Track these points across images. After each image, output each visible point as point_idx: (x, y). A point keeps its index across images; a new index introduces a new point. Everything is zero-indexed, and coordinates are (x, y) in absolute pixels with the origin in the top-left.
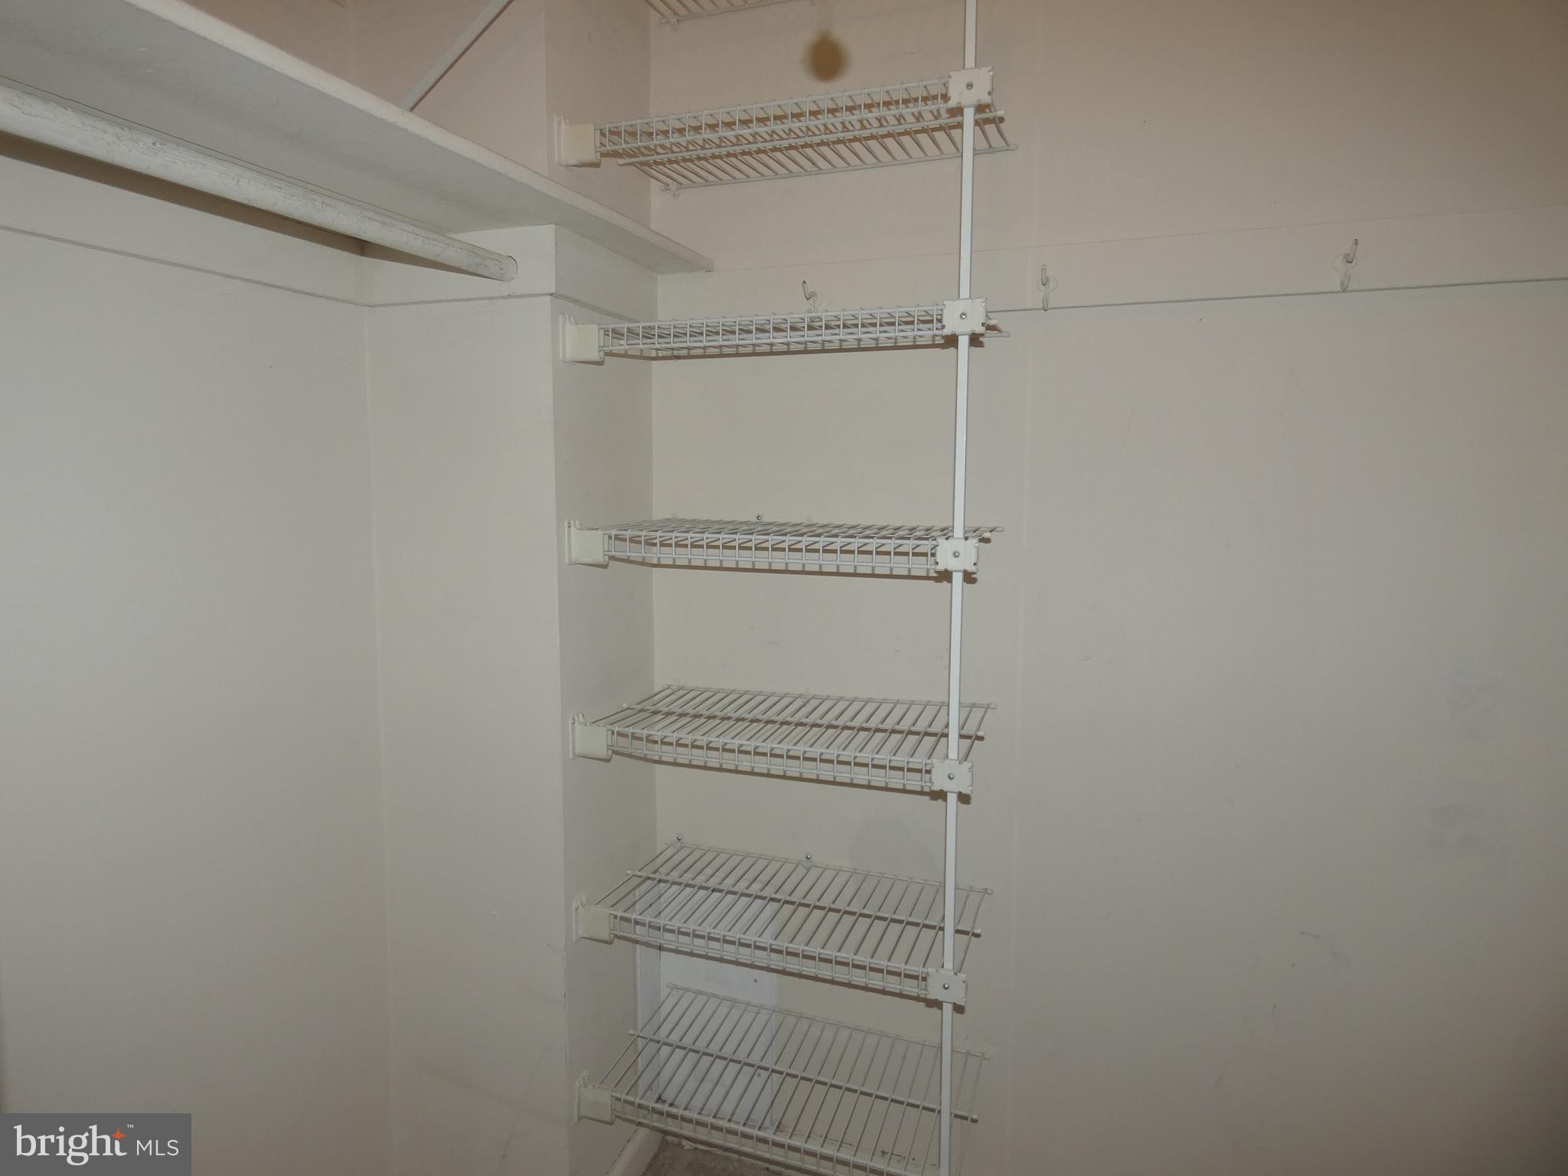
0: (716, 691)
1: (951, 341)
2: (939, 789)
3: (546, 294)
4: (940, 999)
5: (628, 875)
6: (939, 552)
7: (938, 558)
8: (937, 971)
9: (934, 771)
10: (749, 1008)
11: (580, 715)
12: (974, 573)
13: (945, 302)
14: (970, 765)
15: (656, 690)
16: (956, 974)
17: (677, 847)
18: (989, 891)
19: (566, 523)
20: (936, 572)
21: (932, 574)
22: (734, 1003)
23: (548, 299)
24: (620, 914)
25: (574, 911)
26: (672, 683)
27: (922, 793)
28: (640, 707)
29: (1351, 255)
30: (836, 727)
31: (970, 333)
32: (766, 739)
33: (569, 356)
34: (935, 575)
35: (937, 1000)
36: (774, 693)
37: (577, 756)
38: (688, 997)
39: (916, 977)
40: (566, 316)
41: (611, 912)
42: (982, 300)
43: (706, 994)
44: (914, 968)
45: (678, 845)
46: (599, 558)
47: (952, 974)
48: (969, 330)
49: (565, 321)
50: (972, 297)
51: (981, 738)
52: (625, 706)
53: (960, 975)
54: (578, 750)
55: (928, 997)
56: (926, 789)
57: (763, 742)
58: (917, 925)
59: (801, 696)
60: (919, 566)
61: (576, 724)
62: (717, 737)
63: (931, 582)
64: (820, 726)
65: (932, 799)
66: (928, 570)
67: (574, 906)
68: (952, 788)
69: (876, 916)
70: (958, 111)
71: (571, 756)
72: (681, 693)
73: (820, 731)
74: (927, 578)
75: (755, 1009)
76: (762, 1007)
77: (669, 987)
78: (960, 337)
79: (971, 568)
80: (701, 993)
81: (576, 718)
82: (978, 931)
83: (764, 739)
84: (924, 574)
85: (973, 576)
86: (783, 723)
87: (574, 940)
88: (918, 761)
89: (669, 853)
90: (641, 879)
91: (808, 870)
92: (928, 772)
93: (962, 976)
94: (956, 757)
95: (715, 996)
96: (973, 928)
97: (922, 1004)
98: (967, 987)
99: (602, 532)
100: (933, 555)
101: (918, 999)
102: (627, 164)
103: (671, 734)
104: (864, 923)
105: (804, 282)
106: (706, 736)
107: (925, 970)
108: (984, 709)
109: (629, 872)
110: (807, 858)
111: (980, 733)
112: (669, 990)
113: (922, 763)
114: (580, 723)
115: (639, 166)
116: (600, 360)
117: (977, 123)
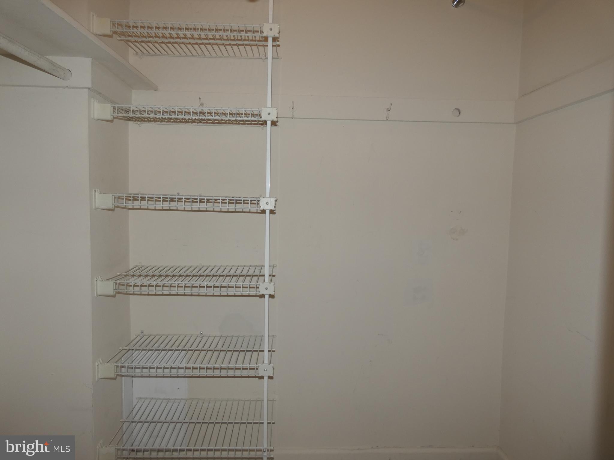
0: (159, 267)
1: (264, 123)
2: (262, 294)
3: (86, 88)
4: (263, 375)
5: (120, 349)
6: (261, 202)
7: (261, 205)
8: (262, 365)
9: (260, 287)
10: (176, 401)
11: (99, 277)
12: (275, 210)
13: (262, 108)
14: (273, 284)
15: (131, 268)
16: (269, 365)
17: (141, 336)
18: (275, 336)
19: (94, 190)
20: (260, 210)
21: (259, 211)
22: (169, 400)
23: (87, 90)
24: (120, 365)
25: (96, 366)
26: (138, 265)
27: (256, 296)
28: (126, 274)
29: (390, 108)
30: (217, 276)
31: (271, 120)
32: (190, 280)
33: (96, 116)
34: (260, 211)
35: (262, 376)
36: (186, 266)
37: (98, 296)
38: (147, 402)
39: (254, 369)
40: (95, 99)
41: (115, 365)
42: (276, 109)
43: (155, 399)
44: (253, 365)
45: (142, 335)
46: (110, 206)
47: (268, 365)
48: (271, 119)
49: (94, 101)
50: (272, 106)
51: (274, 276)
52: (118, 274)
53: (271, 365)
54: (99, 293)
55: (259, 375)
56: (258, 295)
57: (188, 282)
58: (251, 351)
59: (197, 266)
60: (254, 208)
61: (98, 281)
62: (168, 281)
63: (258, 214)
64: (210, 276)
65: (260, 298)
66: (257, 210)
67: (96, 364)
68: (267, 293)
69: (234, 350)
70: (266, 39)
71: (95, 296)
72: (143, 268)
73: (210, 278)
74: (257, 212)
75: (179, 401)
76: (181, 399)
77: (137, 399)
78: (267, 122)
79: (273, 209)
80: (153, 399)
81: (98, 278)
82: (274, 350)
83: (188, 281)
84: (256, 211)
85: (275, 211)
86: (193, 276)
87: (97, 380)
88: (253, 284)
89: (137, 340)
90: (126, 351)
91: (202, 338)
92: (258, 288)
93: (272, 365)
94: (268, 281)
95: (160, 399)
96: (272, 349)
97: (257, 379)
98: (274, 369)
99: (111, 195)
100: (258, 204)
101: (255, 377)
102: (121, 40)
103: (146, 282)
104: (229, 353)
105: (200, 98)
106: (162, 281)
107: (257, 365)
108: (272, 267)
109: (120, 348)
110: (201, 333)
111: (274, 274)
112: (137, 401)
113: (255, 284)
114: (100, 280)
115: (126, 42)
116: (112, 120)
117: (273, 46)
